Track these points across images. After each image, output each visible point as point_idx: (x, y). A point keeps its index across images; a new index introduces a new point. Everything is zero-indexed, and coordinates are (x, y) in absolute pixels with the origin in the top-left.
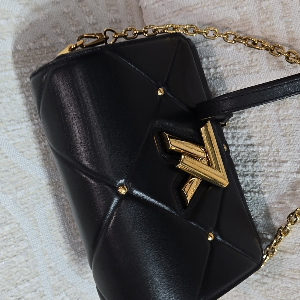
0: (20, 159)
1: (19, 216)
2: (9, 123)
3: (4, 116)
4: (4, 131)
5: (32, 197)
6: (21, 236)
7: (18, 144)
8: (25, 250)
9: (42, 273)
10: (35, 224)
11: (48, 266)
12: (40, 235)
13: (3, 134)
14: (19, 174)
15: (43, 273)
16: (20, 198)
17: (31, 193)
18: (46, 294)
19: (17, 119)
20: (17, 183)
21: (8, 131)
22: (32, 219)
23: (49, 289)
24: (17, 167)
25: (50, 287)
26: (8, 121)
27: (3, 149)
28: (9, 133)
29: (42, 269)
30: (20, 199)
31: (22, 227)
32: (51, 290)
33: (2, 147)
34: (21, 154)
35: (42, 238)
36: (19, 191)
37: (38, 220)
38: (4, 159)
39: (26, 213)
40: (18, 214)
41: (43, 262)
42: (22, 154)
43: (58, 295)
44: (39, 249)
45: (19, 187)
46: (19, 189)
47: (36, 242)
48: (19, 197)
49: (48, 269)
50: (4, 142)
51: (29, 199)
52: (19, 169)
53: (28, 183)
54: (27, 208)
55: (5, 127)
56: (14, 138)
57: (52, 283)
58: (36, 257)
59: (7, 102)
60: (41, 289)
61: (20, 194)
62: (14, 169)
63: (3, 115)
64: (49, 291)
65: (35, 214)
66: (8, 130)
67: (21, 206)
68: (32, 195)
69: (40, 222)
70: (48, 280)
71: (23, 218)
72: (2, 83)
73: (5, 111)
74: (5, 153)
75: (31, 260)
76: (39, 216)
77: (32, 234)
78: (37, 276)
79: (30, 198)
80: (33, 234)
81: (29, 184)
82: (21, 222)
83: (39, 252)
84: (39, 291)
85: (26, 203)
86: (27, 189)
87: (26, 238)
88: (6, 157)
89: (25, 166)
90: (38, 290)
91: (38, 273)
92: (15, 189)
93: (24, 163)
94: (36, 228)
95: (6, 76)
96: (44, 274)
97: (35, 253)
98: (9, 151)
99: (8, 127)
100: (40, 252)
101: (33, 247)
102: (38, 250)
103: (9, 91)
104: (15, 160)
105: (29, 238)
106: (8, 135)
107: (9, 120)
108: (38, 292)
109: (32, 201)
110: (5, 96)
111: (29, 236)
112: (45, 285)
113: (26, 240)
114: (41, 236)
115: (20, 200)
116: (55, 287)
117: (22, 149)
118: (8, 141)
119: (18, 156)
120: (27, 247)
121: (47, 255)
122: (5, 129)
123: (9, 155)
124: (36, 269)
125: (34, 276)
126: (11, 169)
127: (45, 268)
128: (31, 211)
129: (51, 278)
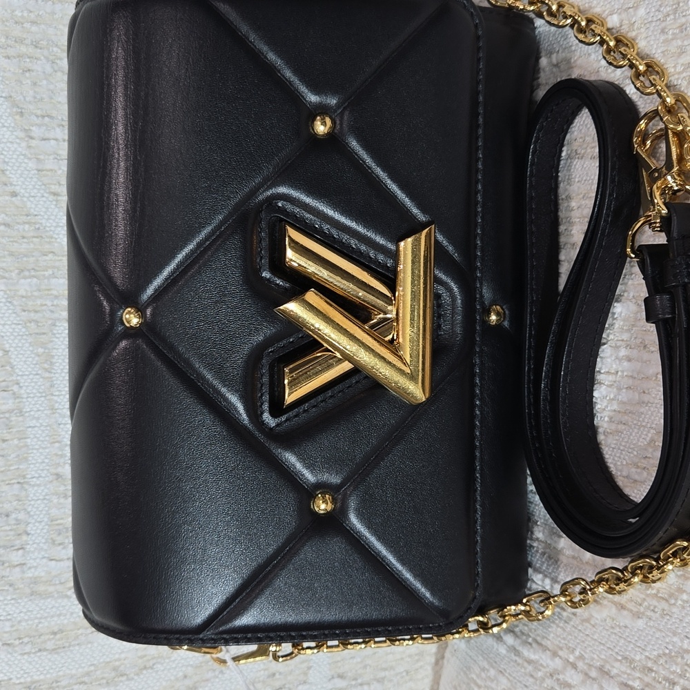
0: (47, 208)
1: (11, 333)
2: (39, 121)
3: (30, 102)
4: (22, 135)
5: (55, 303)
6: (4, 381)
7: (49, 173)
8: (7, 415)
9: (34, 480)
10: (46, 366)
11: (53, 471)
12: (52, 395)
13: (18, 141)
14: (35, 240)
15: (38, 482)
16: (24, 294)
17: (55, 292)
18: (32, 532)
19: (60, 118)
20: (25, 259)
21: (32, 138)
22: (41, 350)
23: (43, 524)
24: (35, 223)
25: (46, 520)
26: (37, 116)
27: (11, 175)
28: (33, 143)
29: (36, 471)
30: (23, 297)
31: (12, 361)
32: (47, 527)
33: (9, 168)
34: (51, 198)
35: (57, 402)
36: (25, 278)
37: (56, 357)
38: (7, 198)
39: (31, 334)
40: (11, 330)
41: (43, 457)
42: (55, 198)
43: (60, 544)
44: (41, 425)
45: (29, 270)
46: (27, 273)
47: (38, 406)
48: (22, 292)
49: (51, 478)
50: (17, 159)
51: (46, 305)
52: (39, 229)
53: (54, 267)
54: (36, 322)
55: (27, 128)
56: (42, 157)
57: (54, 512)
58: (29, 440)
59: (44, 72)
60: (21, 516)
61: (24, 286)
62: (27, 226)
63: (27, 99)
64: (41, 527)
65: (52, 341)
66: (33, 134)
67: (23, 313)
68: (56, 297)
69: (61, 364)
70: (45, 501)
71: (20, 340)
72: (43, 26)
73: (35, 92)
74: (11, 184)
75: (16, 442)
76: (60, 351)
77: (33, 384)
78: (18, 483)
79: (49, 303)
80: (36, 387)
81: (56, 270)
82: (12, 349)
83: (40, 432)
84: (16, 519)
85: (36, 312)
86: (46, 281)
87: (15, 388)
88: (14, 194)
89: (56, 227)
90: (14, 516)
91: (24, 477)
92: (17, 271)
93: (54, 220)
94: (47, 375)
95: (53, 13)
96: (39, 485)
97: (30, 429)
98: (23, 183)
99: (34, 128)
100: (43, 431)
101: (27, 414)
102: (38, 425)
103: (55, 49)
104: (33, 206)
105: (23, 391)
106: (29, 147)
107: (39, 112)
108: (11, 520)
109: (52, 312)
110: (42, 58)
111: (24, 388)
112: (35, 510)
113: (14, 394)
114: (55, 398)
115: (24, 299)
116: (58, 525)
117: (57, 187)
118: (26, 161)
119: (44, 199)
120: (13, 410)
121: (57, 445)
122: (26, 130)
123: (22, 191)
124: (21, 467)
125: (12, 482)
126: (18, 223)
127: (45, 472)
128: (44, 334)
129: (55, 501)
